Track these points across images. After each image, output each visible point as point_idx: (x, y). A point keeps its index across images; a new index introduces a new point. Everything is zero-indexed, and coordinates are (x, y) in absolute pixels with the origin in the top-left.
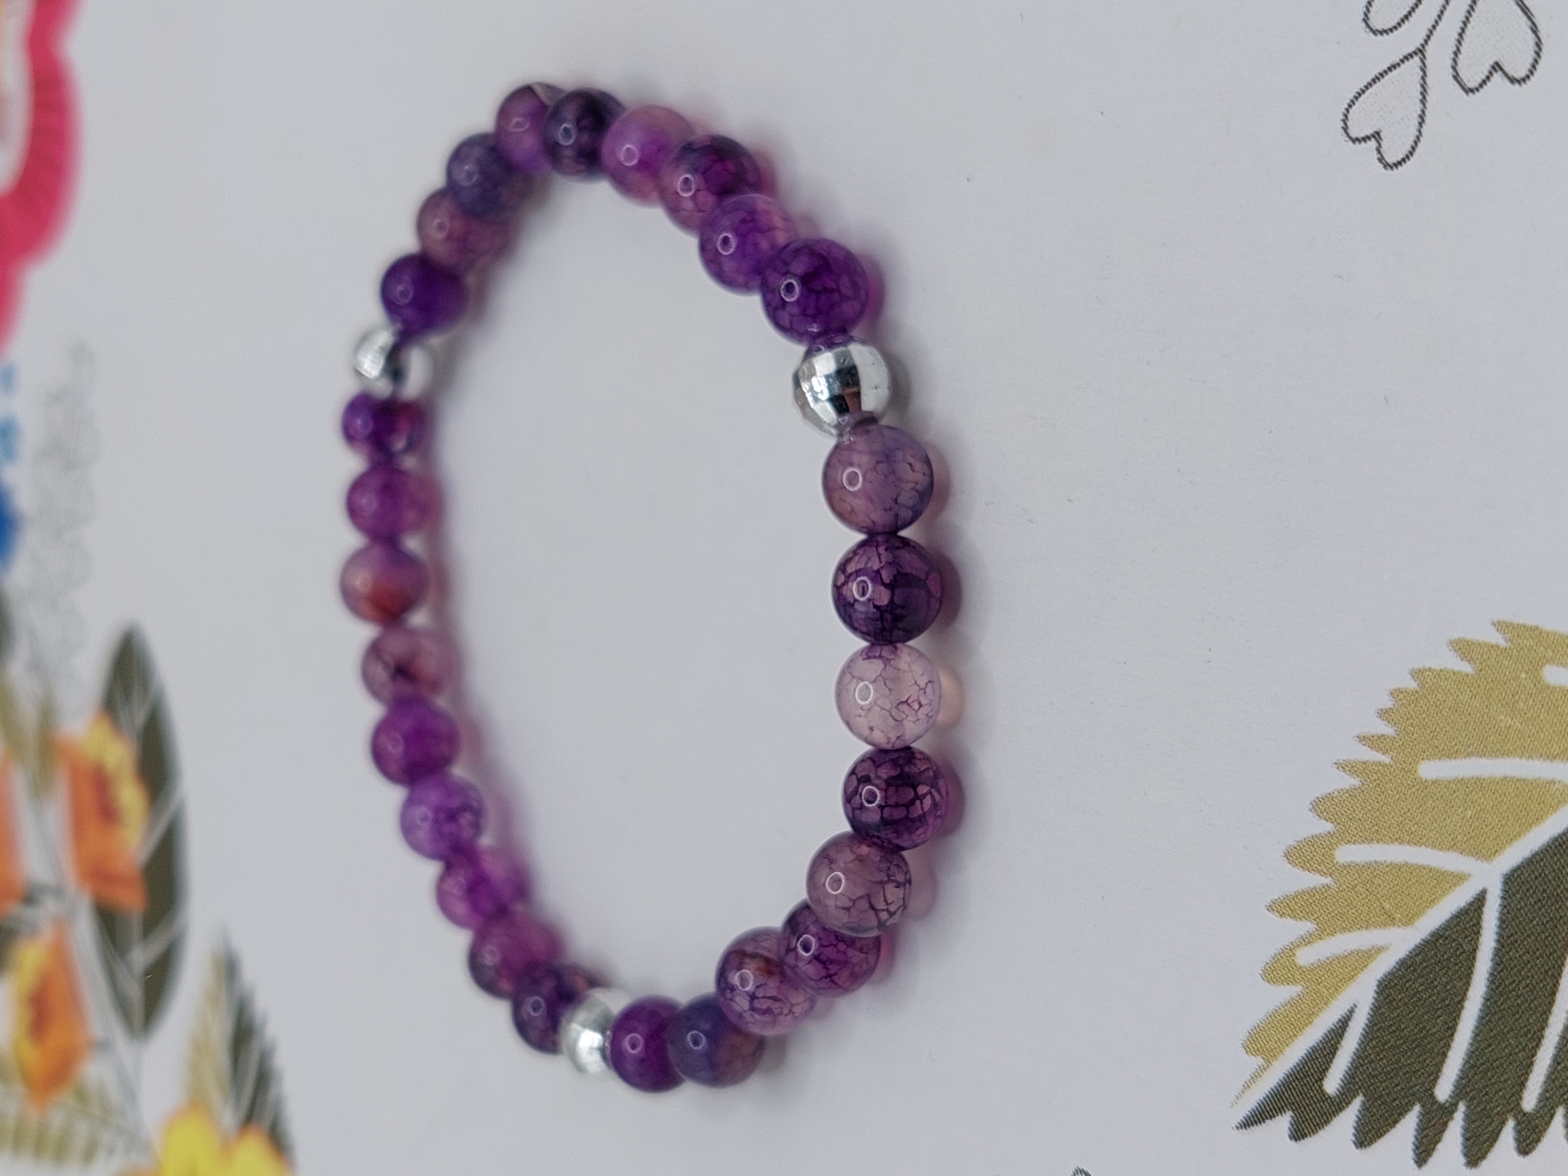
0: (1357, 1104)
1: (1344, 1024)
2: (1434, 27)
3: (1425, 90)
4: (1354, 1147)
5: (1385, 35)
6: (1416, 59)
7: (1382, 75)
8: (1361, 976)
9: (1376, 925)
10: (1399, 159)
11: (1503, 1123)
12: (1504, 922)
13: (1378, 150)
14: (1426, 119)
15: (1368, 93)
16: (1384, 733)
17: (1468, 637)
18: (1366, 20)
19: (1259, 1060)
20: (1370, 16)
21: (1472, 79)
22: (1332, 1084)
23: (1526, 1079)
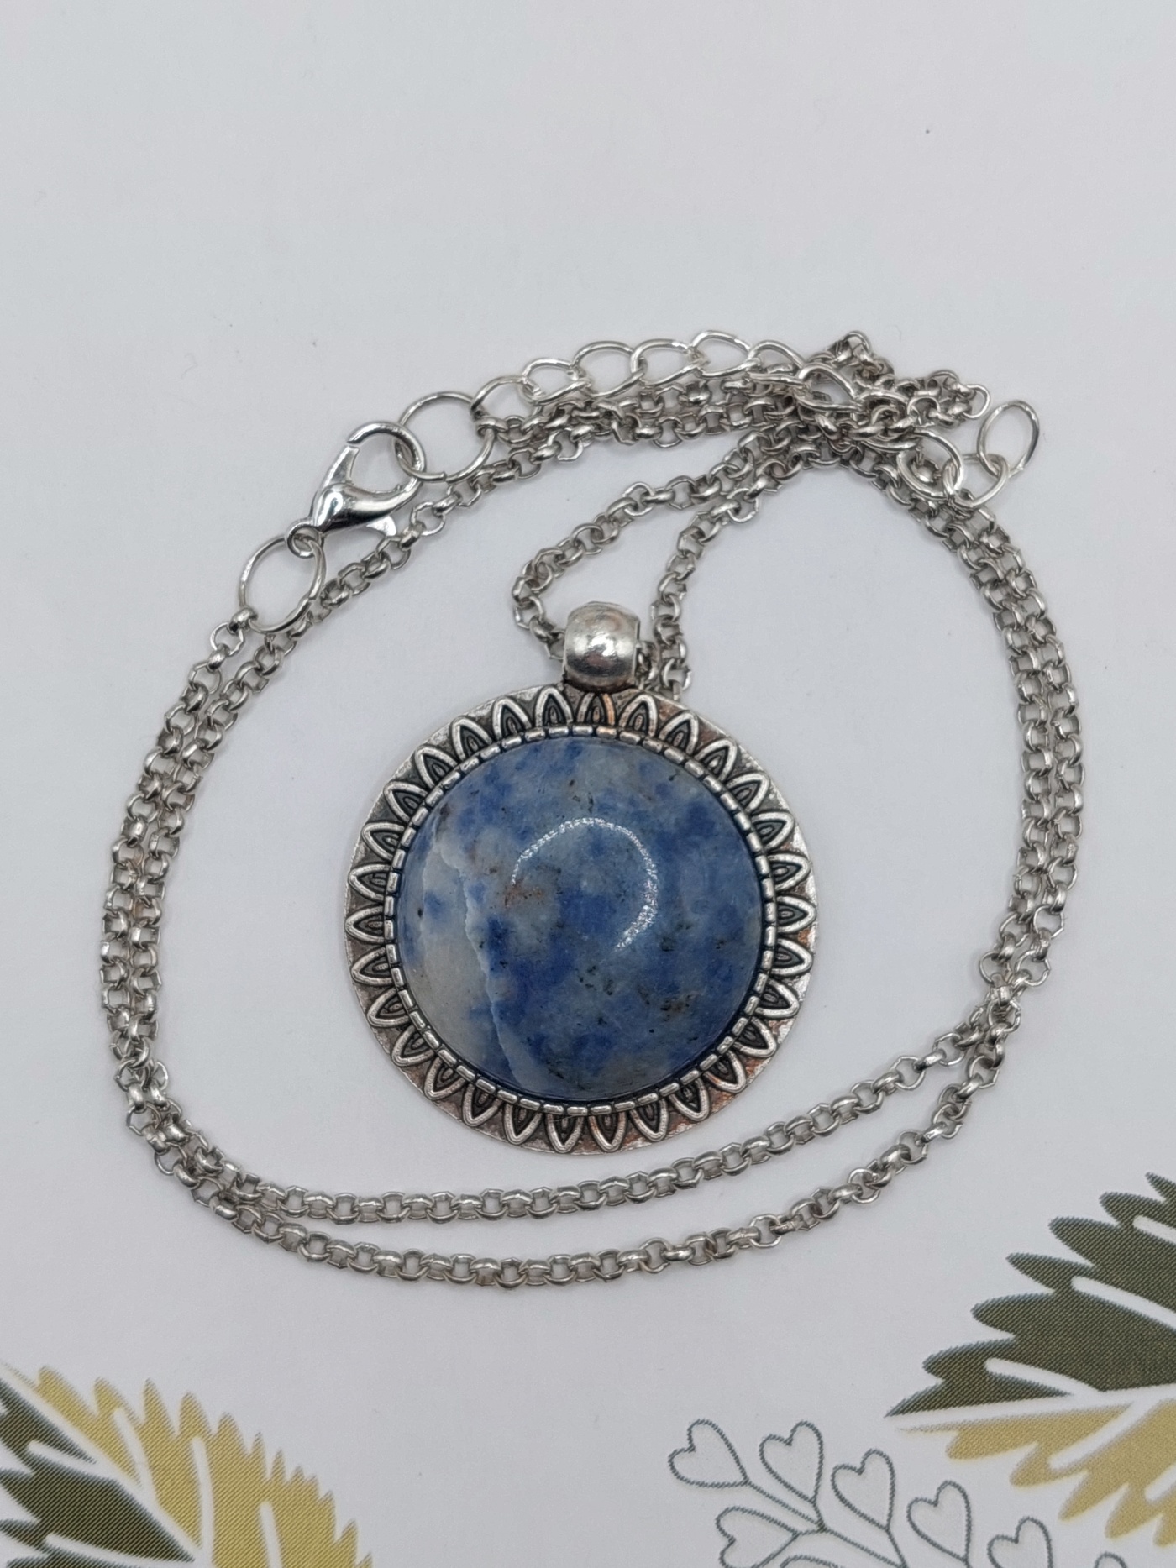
0: (27, 1471)
1: (81, 1454)
2: (762, 1492)
3: (721, 1486)
5: (758, 1453)
6: (740, 1478)
7: (733, 1452)
8: (116, 1467)
10: (677, 1467)
13: (681, 1450)
14: (701, 1488)
15: (722, 1440)
16: (287, 1473)
17: (359, 1535)
18: (771, 1437)
19: (38, 1382)
20: (774, 1441)
21: (727, 1524)
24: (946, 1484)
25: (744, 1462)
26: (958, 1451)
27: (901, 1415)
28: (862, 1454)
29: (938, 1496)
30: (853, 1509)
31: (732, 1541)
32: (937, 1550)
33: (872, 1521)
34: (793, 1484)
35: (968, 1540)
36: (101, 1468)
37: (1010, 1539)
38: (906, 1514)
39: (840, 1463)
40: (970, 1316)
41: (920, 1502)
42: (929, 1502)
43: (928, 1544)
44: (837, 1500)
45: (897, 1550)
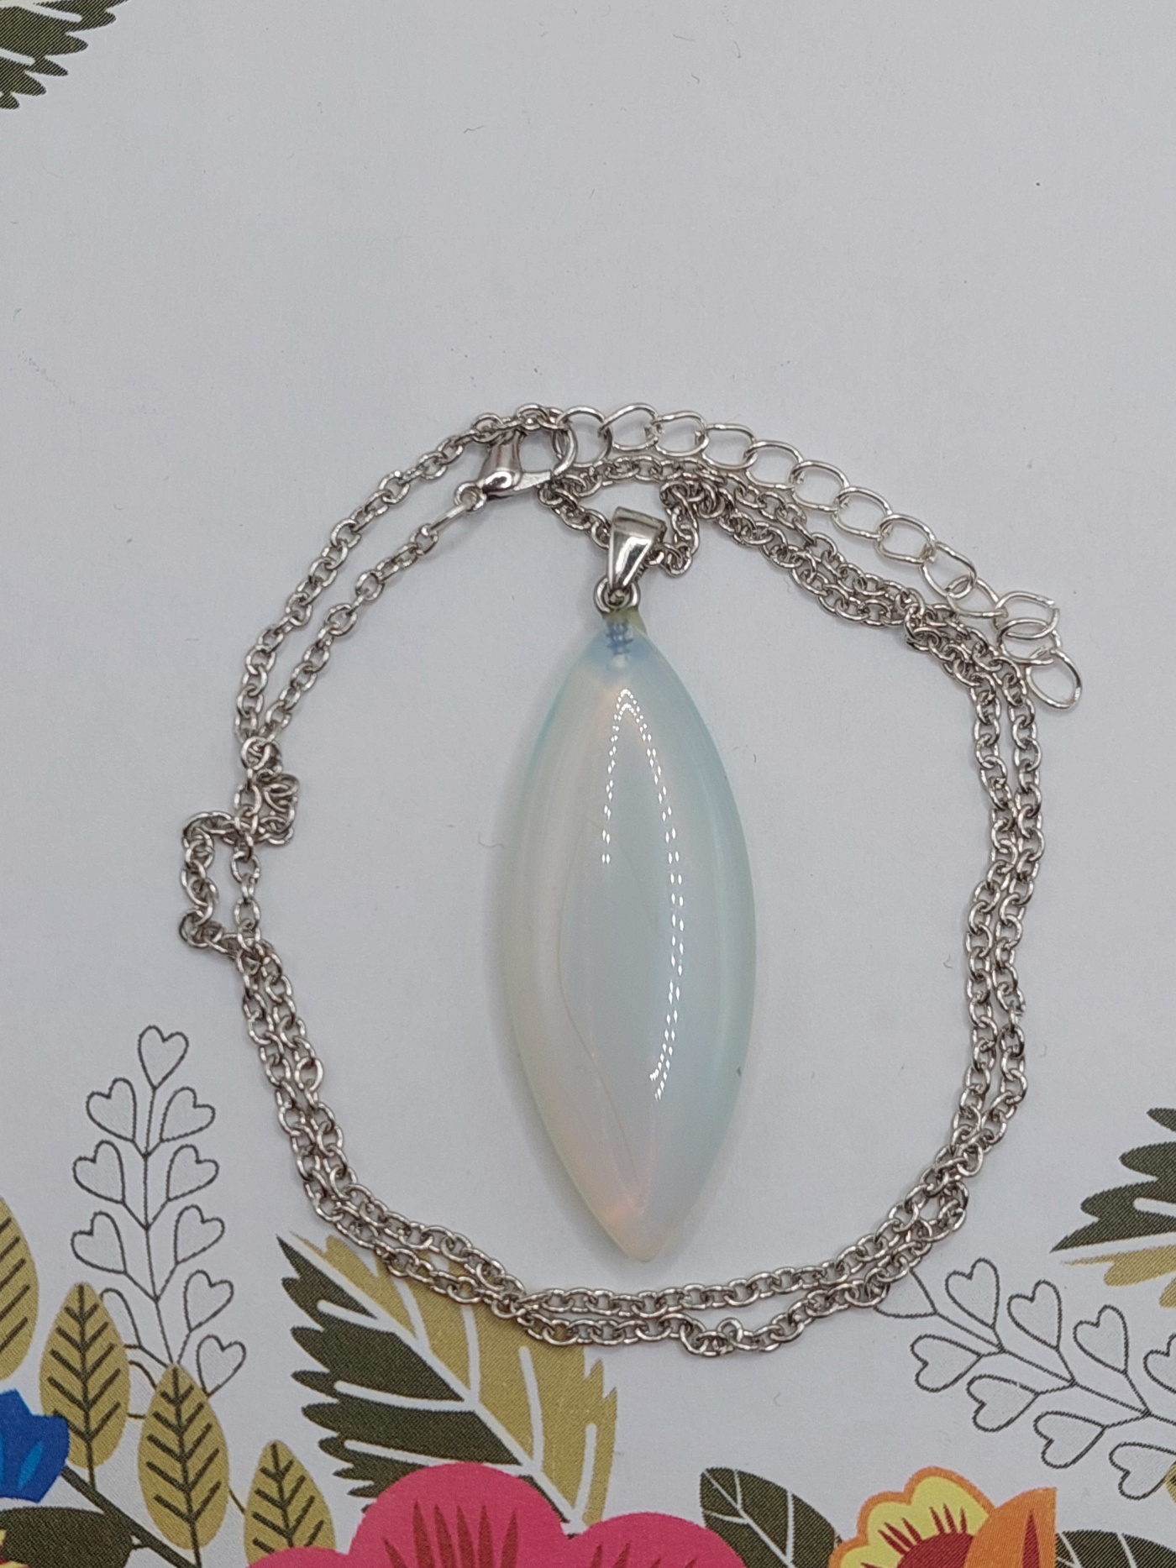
0: (318, 1327)
1: (364, 1311)
2: (949, 1321)
4: (291, 1327)
6: (931, 1310)
7: (922, 1287)
8: (394, 1321)
9: (427, 1326)
11: (333, 1429)
12: (447, 1414)
14: (897, 1319)
15: (912, 1276)
17: (605, 1372)
18: (955, 1273)
19: (325, 1250)
20: (957, 1277)
22: (325, 1306)
23: (362, 1441)
24: (1105, 1307)
25: (932, 1297)
26: (1111, 1279)
27: (1063, 1252)
28: (1033, 1285)
29: (1099, 1318)
30: (1027, 1332)
31: (925, 1364)
32: (1100, 1366)
33: (1044, 1342)
34: (975, 1313)
35: (1127, 1355)
36: (383, 1322)
37: (1163, 1353)
38: (1072, 1336)
39: (1014, 1293)
40: (1119, 1162)
41: (1084, 1325)
42: (1093, 1324)
43: (1093, 1361)
44: (1014, 1326)
45: (1067, 1367)
